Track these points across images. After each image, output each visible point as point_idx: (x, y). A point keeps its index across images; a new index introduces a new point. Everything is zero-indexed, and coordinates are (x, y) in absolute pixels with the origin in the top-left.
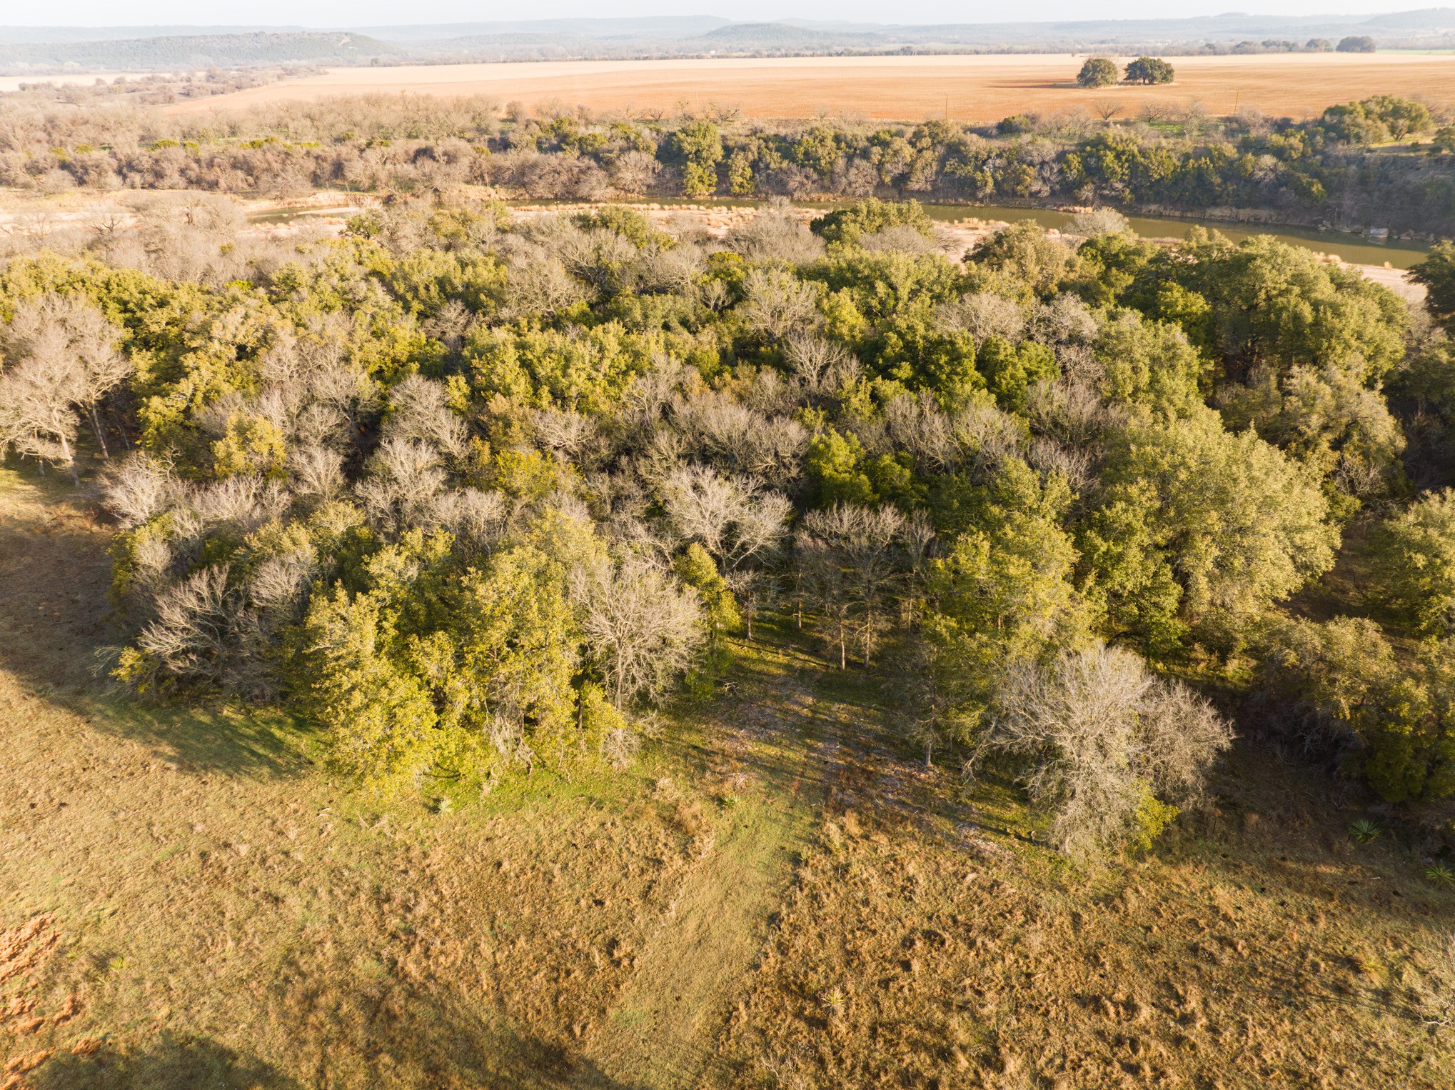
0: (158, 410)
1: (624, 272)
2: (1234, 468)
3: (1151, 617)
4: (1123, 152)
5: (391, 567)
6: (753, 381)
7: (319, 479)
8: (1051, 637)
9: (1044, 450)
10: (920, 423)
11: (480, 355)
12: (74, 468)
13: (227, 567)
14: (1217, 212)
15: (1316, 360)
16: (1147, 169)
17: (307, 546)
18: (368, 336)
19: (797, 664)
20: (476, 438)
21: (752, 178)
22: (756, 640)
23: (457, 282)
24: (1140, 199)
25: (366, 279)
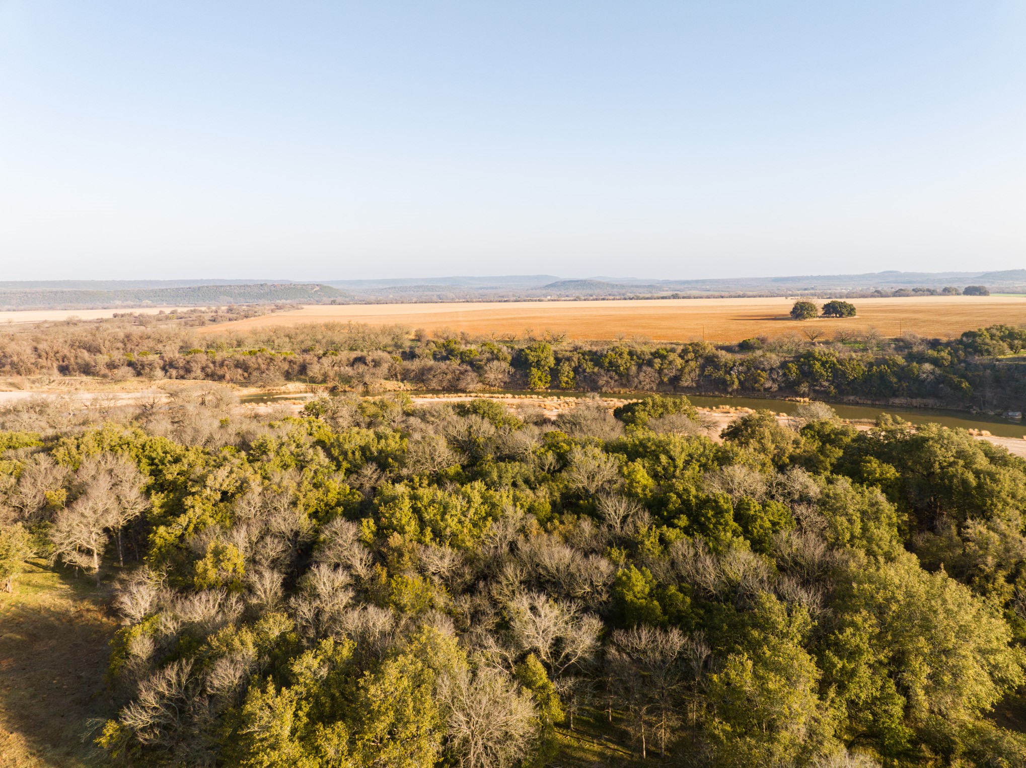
0: (163, 535)
1: (487, 445)
2: (933, 603)
3: (884, 723)
4: (827, 362)
5: (308, 668)
6: (575, 526)
7: (265, 592)
8: (805, 741)
9: (789, 585)
10: (696, 561)
11: (385, 504)
12: (98, 574)
13: (192, 660)
14: (897, 401)
15: (985, 515)
16: (844, 373)
17: (251, 646)
18: (310, 487)
19: (609, 753)
20: (378, 564)
21: (574, 378)
22: (577, 731)
23: (374, 449)
24: (841, 392)
25: (313, 446)
